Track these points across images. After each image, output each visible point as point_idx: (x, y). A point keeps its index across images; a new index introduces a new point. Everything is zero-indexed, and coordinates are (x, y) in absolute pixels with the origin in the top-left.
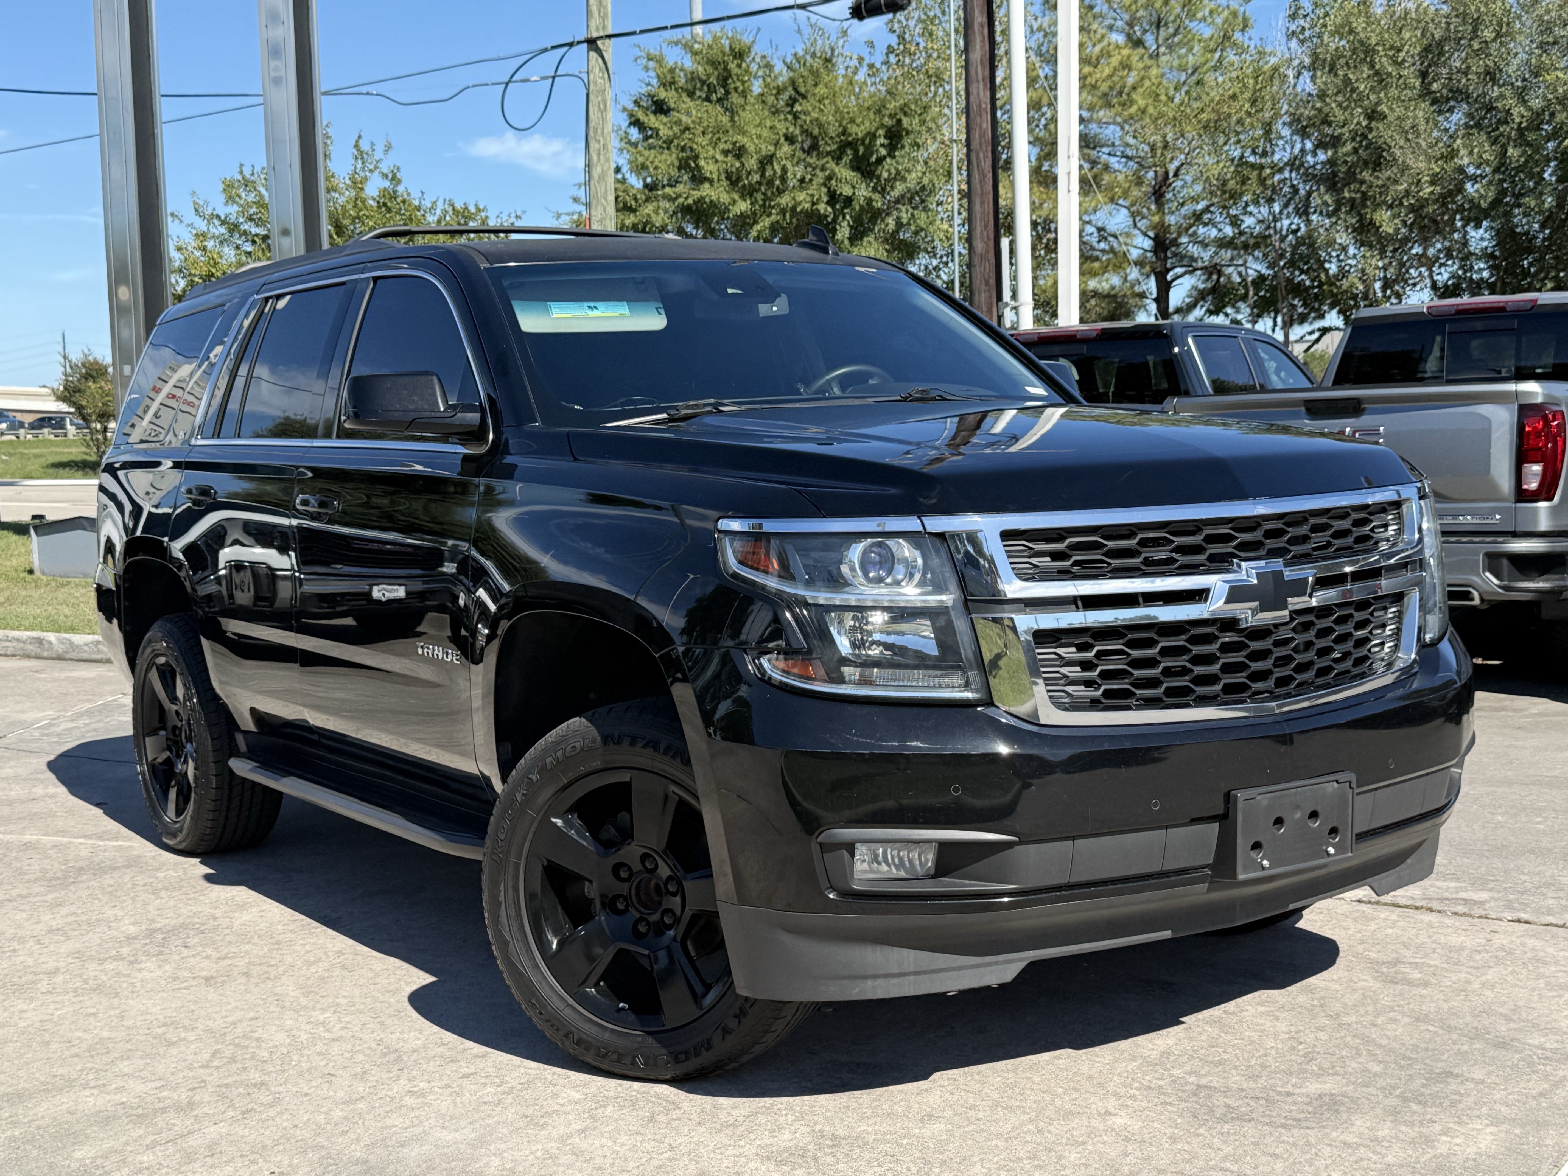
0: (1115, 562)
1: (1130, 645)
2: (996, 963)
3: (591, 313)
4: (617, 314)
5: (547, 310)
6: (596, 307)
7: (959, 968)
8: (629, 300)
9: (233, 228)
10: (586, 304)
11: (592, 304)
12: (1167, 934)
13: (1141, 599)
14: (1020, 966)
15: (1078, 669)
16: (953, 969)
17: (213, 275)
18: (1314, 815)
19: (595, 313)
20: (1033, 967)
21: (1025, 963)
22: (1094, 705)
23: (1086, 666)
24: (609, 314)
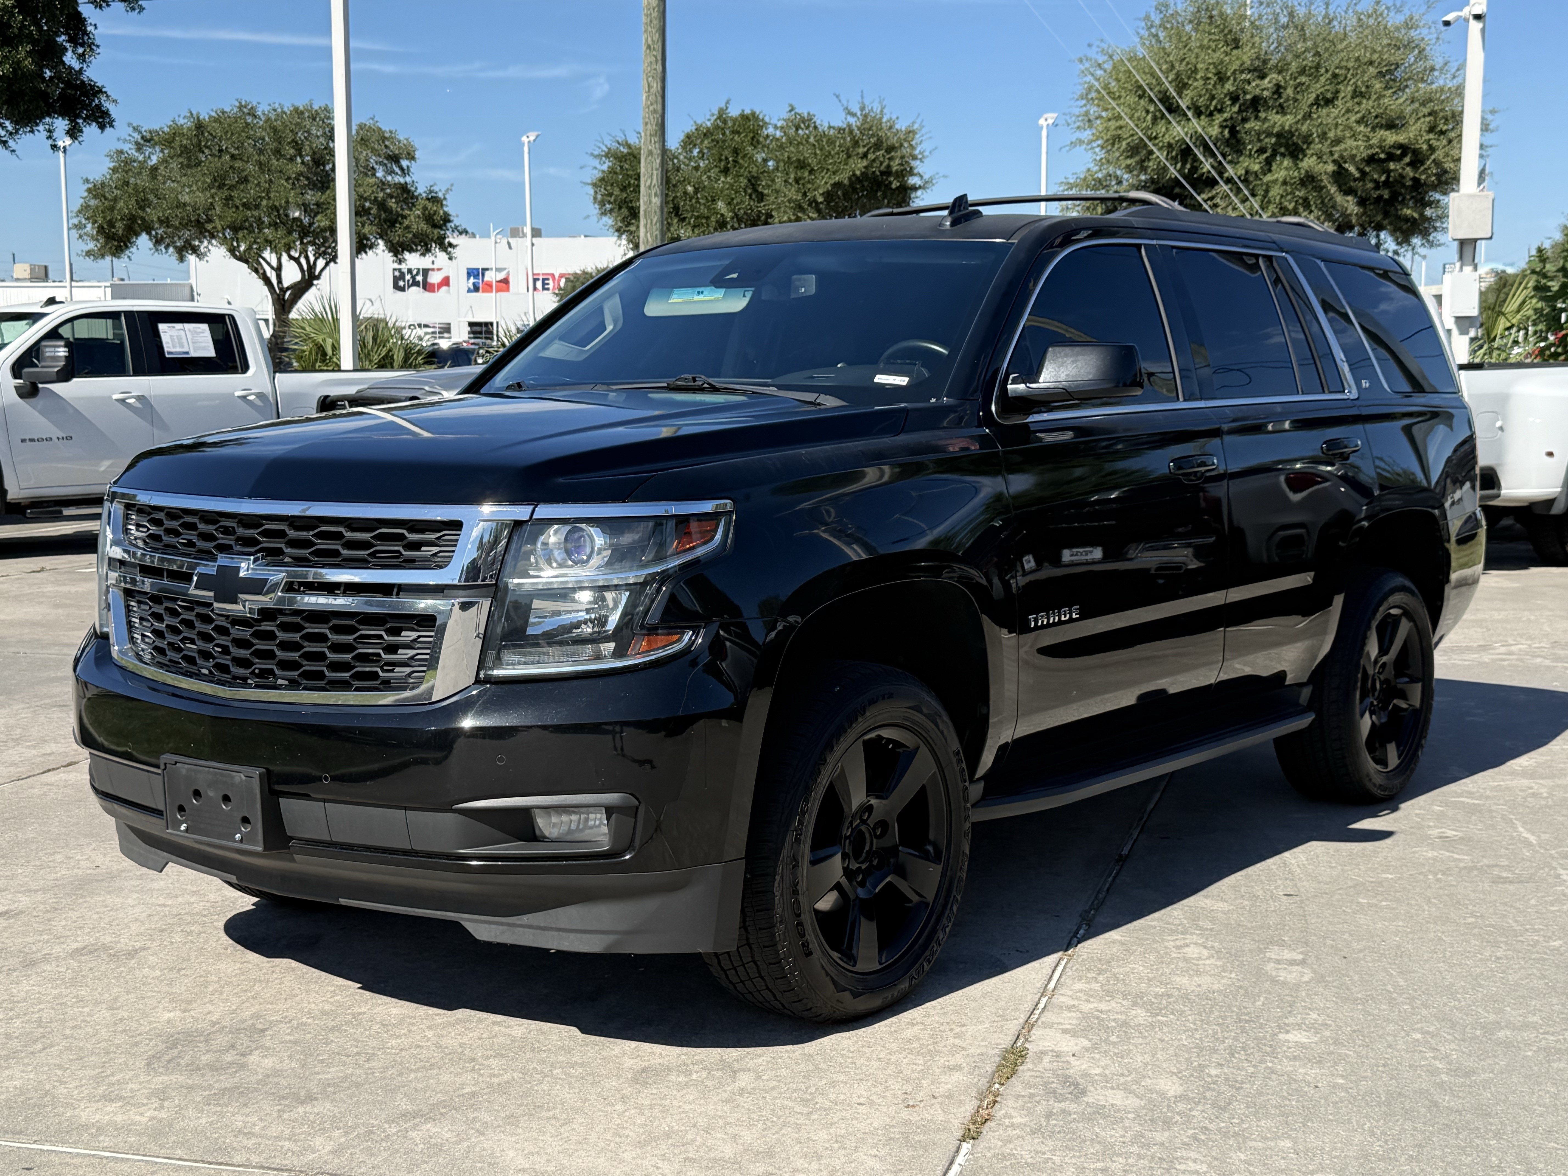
3: (697, 298)
5: (669, 297)
11: (700, 289)
13: (165, 574)
18: (227, 799)
19: (701, 297)
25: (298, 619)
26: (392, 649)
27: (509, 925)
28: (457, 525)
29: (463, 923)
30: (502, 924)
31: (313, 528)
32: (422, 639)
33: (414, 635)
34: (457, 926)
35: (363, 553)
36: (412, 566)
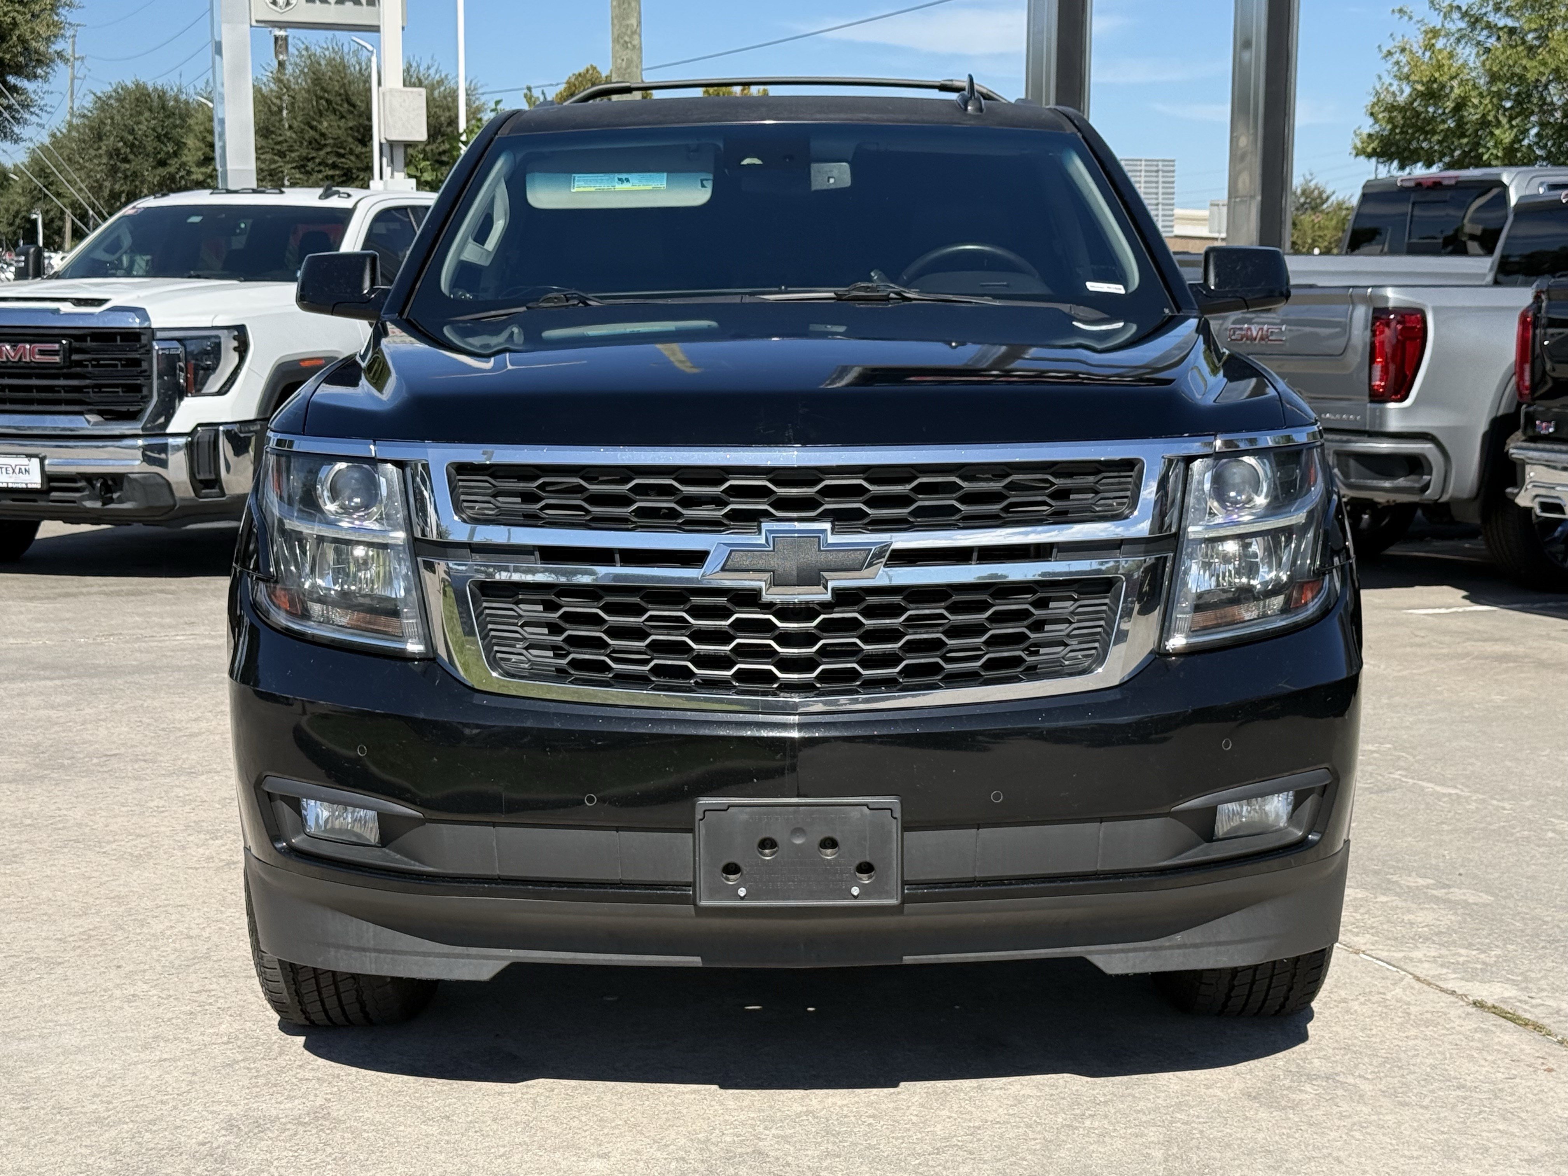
0: (597, 510)
1: (610, 609)
2: (468, 956)
3: (619, 187)
4: (650, 188)
5: (569, 184)
6: (627, 180)
7: (425, 954)
8: (668, 172)
9: (1475, 21)
10: (617, 176)
11: (624, 176)
12: (695, 961)
13: (617, 557)
14: (502, 965)
15: (545, 631)
16: (417, 954)
17: (1435, 80)
18: (830, 843)
19: (626, 186)
20: (514, 970)
21: (506, 963)
22: (561, 674)
23: (554, 629)
24: (642, 188)
25: (897, 599)
26: (1038, 626)
27: (1154, 949)
28: (1129, 465)
29: (1089, 957)
30: (1144, 949)
31: (909, 480)
32: (1080, 610)
33: (1069, 606)
34: (1082, 963)
35: (996, 508)
36: (1063, 519)
